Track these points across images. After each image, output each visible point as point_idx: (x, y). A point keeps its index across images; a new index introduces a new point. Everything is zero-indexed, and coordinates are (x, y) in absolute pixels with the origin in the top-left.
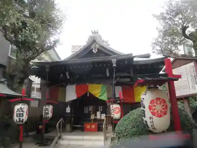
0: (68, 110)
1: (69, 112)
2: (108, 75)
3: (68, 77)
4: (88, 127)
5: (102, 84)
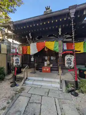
0: (32, 59)
1: (33, 60)
2: (60, 34)
3: (31, 38)
4: (45, 69)
5: (55, 41)
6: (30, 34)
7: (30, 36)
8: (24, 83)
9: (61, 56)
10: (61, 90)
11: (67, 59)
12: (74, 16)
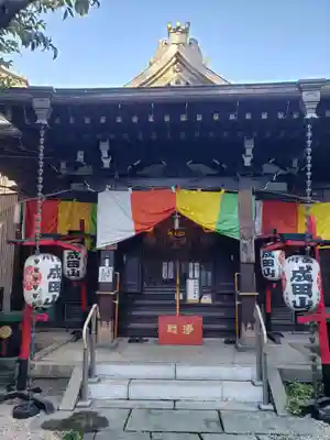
0: (106, 273)
3: (107, 163)
4: (173, 329)
5: (223, 191)
6: (104, 148)
7: (105, 154)
8: (81, 396)
9: (249, 259)
10: (271, 407)
11: (294, 272)
12: (315, 116)
